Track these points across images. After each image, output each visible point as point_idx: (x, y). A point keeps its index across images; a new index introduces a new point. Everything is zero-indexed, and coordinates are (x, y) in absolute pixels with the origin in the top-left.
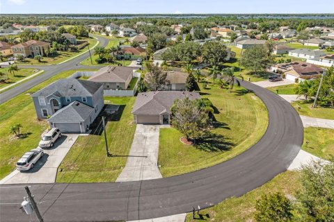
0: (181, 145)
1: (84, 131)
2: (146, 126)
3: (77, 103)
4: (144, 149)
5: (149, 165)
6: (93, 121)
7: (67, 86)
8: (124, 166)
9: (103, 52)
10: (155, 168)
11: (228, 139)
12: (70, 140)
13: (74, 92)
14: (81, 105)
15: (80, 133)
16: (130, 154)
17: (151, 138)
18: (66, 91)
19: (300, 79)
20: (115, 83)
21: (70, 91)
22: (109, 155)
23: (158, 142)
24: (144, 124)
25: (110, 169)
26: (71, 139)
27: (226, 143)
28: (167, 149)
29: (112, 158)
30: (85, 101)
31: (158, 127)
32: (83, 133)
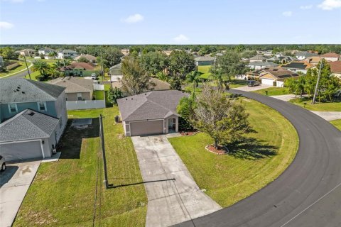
0: (213, 156)
1: (49, 155)
2: (147, 138)
3: (29, 112)
4: (162, 167)
5: (186, 191)
6: (58, 139)
7: (10, 88)
8: (146, 200)
9: (45, 67)
10: (199, 194)
11: (263, 141)
12: (24, 172)
13: (22, 96)
14: (37, 114)
15: (41, 158)
16: (145, 179)
17: (163, 151)
18: (9, 95)
19: (277, 82)
20: (76, 93)
21: (15, 95)
22: (109, 186)
23: (177, 156)
24: (142, 136)
25: (120, 210)
26: (27, 170)
27: (265, 147)
28: (196, 163)
29: (117, 190)
30: (42, 108)
31: (164, 137)
32: (46, 158)
